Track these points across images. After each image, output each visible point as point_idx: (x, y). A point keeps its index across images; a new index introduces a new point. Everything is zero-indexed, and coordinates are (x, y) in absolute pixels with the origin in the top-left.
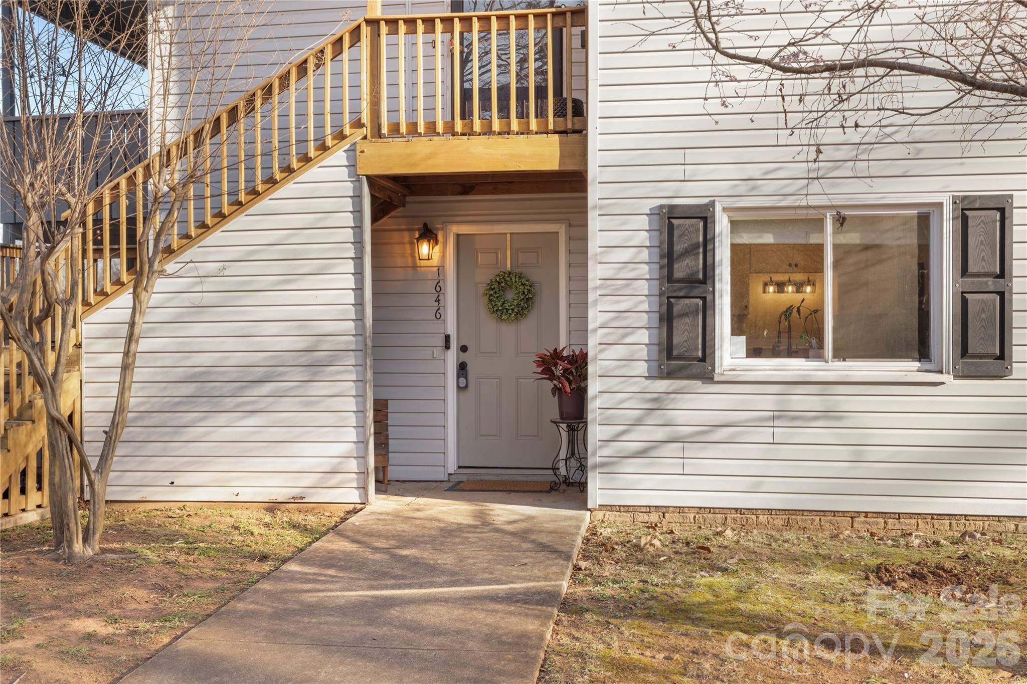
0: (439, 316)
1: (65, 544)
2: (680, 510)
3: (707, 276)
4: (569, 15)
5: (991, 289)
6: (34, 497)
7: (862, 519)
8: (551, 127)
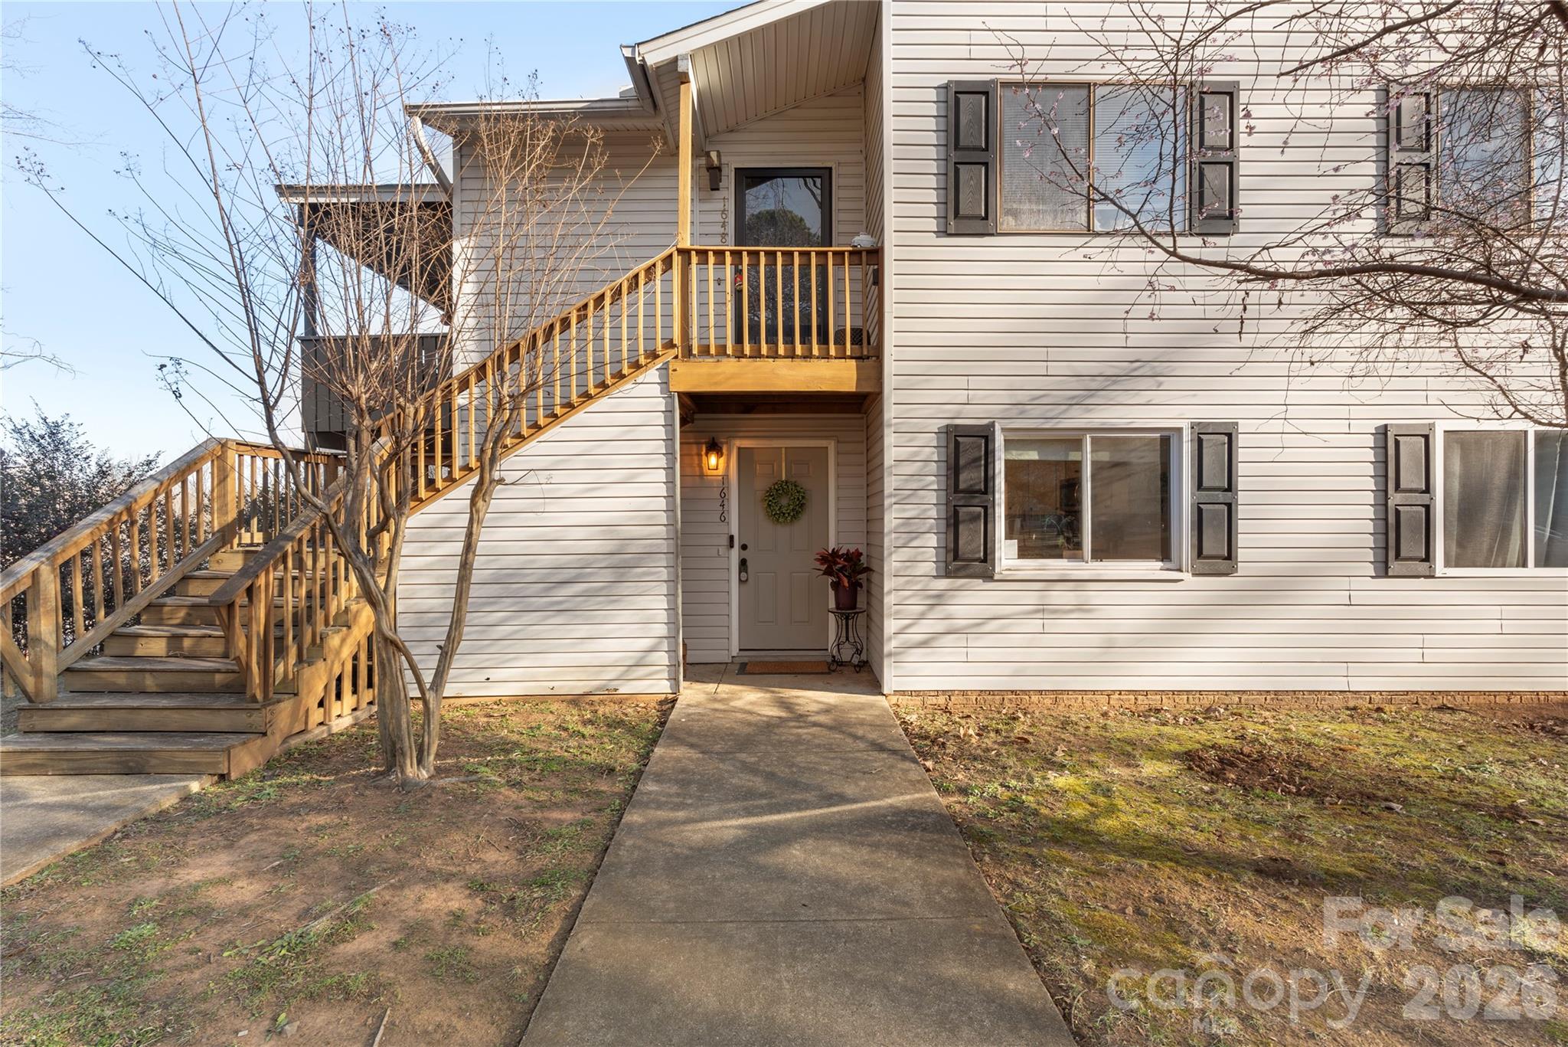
0: (723, 519)
1: (398, 769)
2: (964, 693)
3: (987, 487)
4: (864, 254)
5: (1221, 501)
6: (349, 700)
7: (1117, 696)
8: (848, 353)
